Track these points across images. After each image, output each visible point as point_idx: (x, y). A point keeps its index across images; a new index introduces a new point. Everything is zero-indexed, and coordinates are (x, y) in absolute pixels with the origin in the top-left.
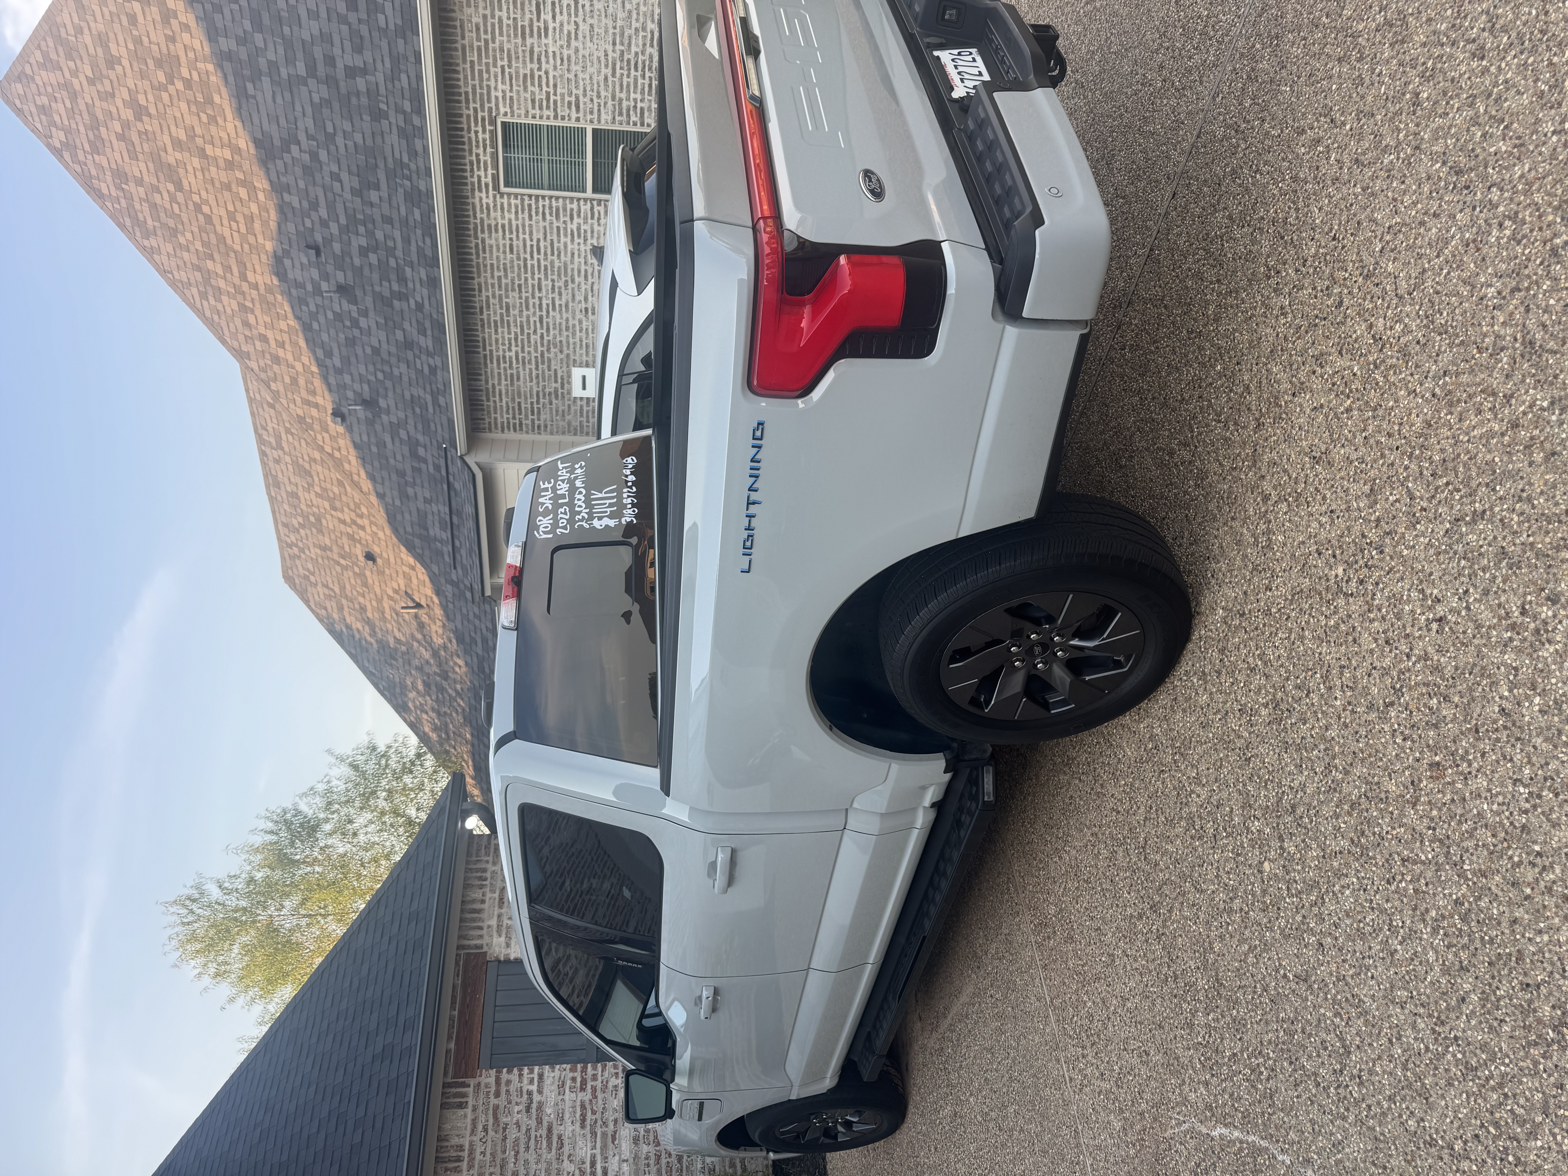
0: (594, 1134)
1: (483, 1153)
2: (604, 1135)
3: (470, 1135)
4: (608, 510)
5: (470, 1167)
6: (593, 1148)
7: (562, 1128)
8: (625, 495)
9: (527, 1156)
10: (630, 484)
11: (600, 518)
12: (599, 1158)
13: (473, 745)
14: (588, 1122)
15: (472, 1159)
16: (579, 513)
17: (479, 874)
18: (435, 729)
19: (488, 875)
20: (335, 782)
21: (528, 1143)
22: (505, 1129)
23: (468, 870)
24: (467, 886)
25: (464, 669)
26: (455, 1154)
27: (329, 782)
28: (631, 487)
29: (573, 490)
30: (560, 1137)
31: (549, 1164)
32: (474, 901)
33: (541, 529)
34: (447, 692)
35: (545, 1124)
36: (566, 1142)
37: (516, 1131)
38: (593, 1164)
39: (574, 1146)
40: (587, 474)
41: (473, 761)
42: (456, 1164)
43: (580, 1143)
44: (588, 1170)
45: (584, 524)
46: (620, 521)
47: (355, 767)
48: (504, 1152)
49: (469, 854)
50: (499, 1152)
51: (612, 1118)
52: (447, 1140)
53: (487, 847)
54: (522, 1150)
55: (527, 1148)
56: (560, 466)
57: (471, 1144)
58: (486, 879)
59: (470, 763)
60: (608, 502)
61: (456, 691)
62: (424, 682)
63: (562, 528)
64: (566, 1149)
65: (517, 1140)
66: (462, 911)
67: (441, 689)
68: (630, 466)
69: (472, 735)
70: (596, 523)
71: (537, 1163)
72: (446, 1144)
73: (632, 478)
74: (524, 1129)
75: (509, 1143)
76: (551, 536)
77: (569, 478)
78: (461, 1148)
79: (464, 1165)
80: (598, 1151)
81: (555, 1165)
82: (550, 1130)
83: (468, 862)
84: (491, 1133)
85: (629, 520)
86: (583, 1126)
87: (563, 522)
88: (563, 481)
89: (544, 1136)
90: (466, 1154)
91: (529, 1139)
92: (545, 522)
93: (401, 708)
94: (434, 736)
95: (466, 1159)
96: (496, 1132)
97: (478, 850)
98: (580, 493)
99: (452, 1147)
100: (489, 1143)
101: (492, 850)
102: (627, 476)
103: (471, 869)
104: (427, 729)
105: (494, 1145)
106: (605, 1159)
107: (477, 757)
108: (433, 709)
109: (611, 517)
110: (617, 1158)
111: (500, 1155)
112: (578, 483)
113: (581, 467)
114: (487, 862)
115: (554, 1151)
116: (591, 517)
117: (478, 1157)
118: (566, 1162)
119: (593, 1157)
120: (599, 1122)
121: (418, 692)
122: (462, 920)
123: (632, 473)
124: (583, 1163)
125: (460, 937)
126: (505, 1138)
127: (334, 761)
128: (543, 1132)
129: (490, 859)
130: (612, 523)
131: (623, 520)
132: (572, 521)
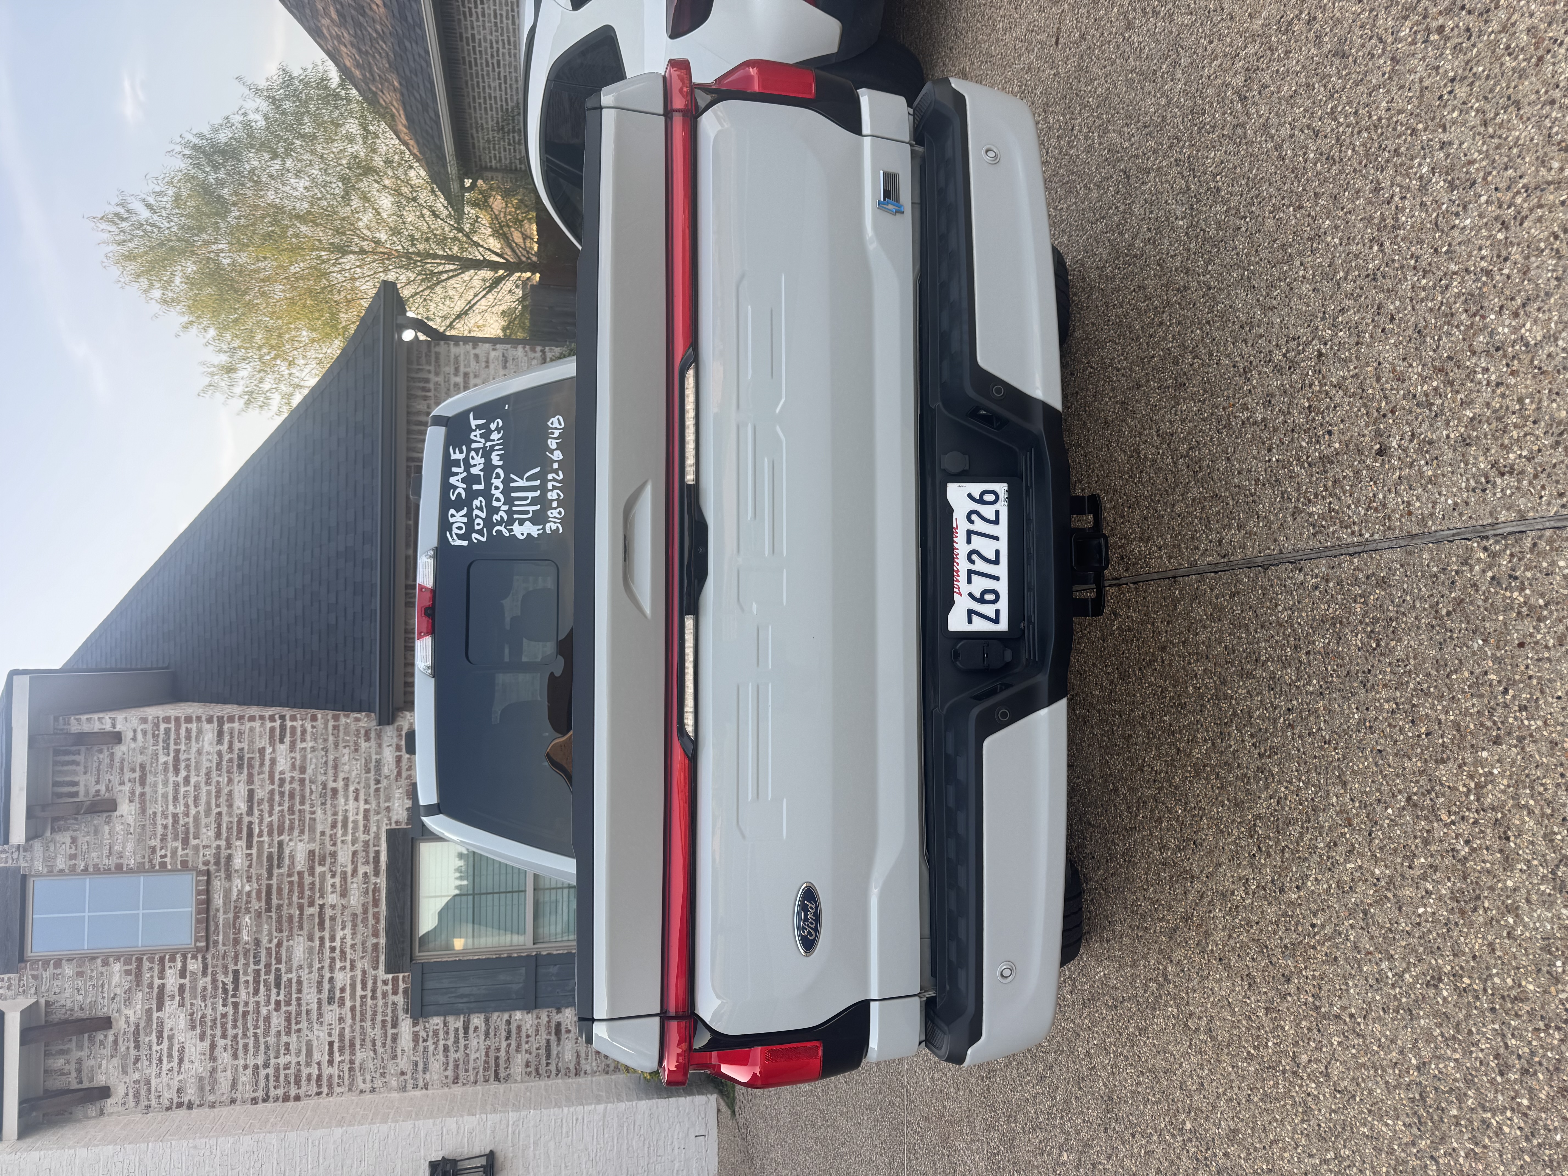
4: (531, 508)
8: (550, 487)
10: (556, 466)
11: (521, 522)
13: (402, 94)
16: (497, 510)
17: (421, 385)
18: (358, 66)
19: (431, 386)
20: (251, 116)
23: (410, 379)
24: (410, 397)
25: (382, 10)
27: (245, 114)
28: (556, 472)
29: (489, 468)
32: (419, 413)
33: (455, 531)
34: (366, 30)
40: (506, 441)
41: (405, 110)
45: (502, 528)
46: (544, 528)
47: (273, 100)
49: (409, 362)
53: (428, 355)
56: (474, 423)
58: (429, 391)
59: (402, 112)
60: (530, 495)
61: (376, 31)
62: (337, 11)
63: (478, 532)
66: (409, 422)
67: (358, 25)
68: (557, 434)
69: (400, 84)
70: (517, 530)
73: (558, 455)
76: (465, 543)
77: (484, 448)
83: (409, 370)
85: (554, 527)
87: (479, 524)
88: (477, 450)
92: (458, 518)
93: (316, 33)
94: (357, 73)
97: (419, 358)
98: (498, 476)
101: (433, 359)
102: (552, 452)
103: (413, 378)
104: (348, 64)
107: (408, 108)
108: (352, 45)
109: (534, 521)
112: (496, 460)
113: (498, 430)
114: (429, 372)
116: (511, 521)
121: (332, 21)
122: (409, 432)
123: (560, 447)
125: (409, 449)
127: (247, 92)
129: (432, 368)
130: (534, 531)
131: (548, 526)
132: (489, 523)
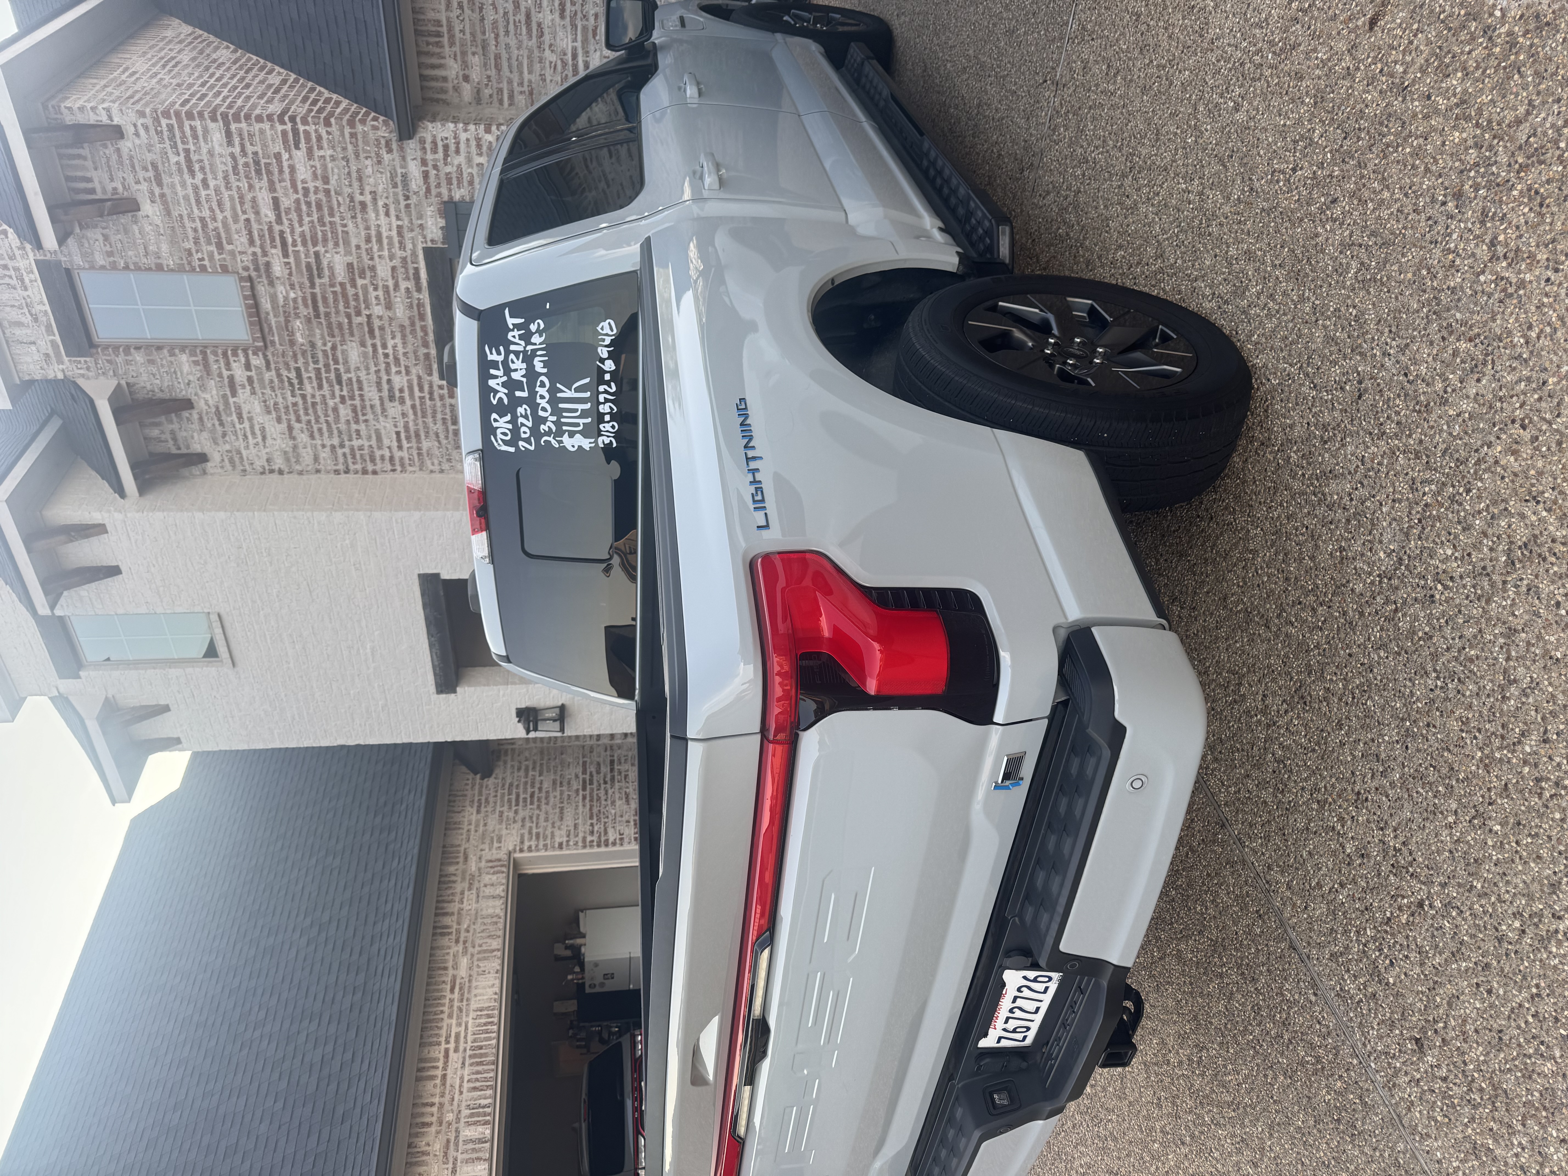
0: (574, 26)
1: (462, 31)
2: (585, 28)
3: (447, 10)
4: (581, 421)
5: (452, 44)
6: (575, 40)
7: (541, 15)
8: (601, 399)
9: (508, 40)
10: (607, 377)
11: (572, 434)
12: (580, 52)
14: (567, 13)
15: (452, 37)
16: (544, 420)
21: (507, 26)
22: (481, 9)
26: (434, 29)
28: (608, 383)
29: (531, 375)
30: (539, 25)
31: (531, 52)
33: (499, 436)
35: (523, 10)
36: (546, 31)
37: (492, 12)
38: (575, 56)
39: (554, 35)
40: (548, 347)
42: (437, 39)
43: (561, 34)
44: (570, 62)
45: (551, 439)
46: (596, 442)
48: (484, 33)
50: (478, 32)
51: (592, 12)
52: (423, 14)
54: (502, 33)
55: (507, 33)
56: (511, 321)
57: (448, 19)
60: (580, 407)
63: (525, 440)
64: (547, 38)
65: (495, 22)
68: (608, 341)
70: (567, 442)
71: (518, 49)
72: (422, 17)
73: (609, 365)
74: (501, 11)
75: (488, 24)
76: (511, 449)
77: (525, 352)
78: (438, 23)
79: (445, 40)
80: (578, 44)
81: (536, 53)
82: (528, 16)
84: (467, 11)
85: (607, 441)
86: (562, 17)
87: (525, 431)
88: (516, 354)
89: (523, 22)
90: (444, 29)
91: (508, 23)
92: (502, 424)
95: (446, 35)
96: (473, 11)
98: (543, 385)
99: (429, 21)
100: (467, 21)
102: (602, 361)
105: (473, 25)
106: (586, 53)
109: (585, 433)
110: (598, 53)
111: (479, 36)
112: (539, 367)
113: (539, 332)
115: (534, 39)
116: (559, 433)
117: (458, 35)
118: (547, 53)
119: (575, 49)
120: (579, 15)
123: (611, 356)
124: (565, 54)
126: (482, 19)
128: (522, 18)
130: (586, 444)
131: (600, 439)
132: (536, 432)
